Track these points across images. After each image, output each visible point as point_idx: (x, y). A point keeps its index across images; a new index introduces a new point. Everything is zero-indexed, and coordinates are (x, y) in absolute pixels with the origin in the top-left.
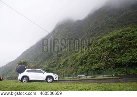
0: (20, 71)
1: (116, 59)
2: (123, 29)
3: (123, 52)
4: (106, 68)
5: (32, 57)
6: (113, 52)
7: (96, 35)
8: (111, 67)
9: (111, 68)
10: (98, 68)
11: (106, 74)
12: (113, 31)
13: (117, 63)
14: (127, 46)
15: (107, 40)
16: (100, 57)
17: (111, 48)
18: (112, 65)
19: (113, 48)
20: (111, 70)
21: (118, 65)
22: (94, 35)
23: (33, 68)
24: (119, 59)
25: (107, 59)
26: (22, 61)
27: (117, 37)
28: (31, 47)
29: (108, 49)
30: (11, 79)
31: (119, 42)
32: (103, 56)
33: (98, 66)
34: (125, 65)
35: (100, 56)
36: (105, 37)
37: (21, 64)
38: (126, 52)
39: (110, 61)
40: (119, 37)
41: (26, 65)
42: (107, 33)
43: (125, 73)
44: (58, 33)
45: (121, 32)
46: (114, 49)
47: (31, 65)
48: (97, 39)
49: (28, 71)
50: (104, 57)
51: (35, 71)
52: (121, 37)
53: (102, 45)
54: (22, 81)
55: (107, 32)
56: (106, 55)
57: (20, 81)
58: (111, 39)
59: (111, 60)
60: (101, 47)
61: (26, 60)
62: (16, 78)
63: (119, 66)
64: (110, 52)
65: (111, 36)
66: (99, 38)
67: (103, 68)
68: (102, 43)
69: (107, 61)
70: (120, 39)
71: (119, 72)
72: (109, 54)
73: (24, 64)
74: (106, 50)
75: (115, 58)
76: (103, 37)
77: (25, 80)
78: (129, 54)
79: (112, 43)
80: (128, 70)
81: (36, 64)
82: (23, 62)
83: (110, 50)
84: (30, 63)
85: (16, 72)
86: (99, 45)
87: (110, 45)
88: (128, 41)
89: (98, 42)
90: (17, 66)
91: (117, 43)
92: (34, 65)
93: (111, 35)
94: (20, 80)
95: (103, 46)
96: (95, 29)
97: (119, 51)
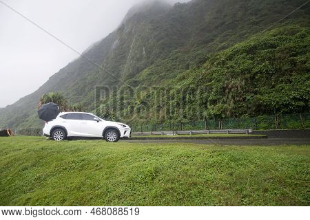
0: (48, 116)
1: (258, 96)
2: (281, 29)
3: (277, 81)
4: (236, 114)
5: (74, 86)
6: (252, 79)
7: (218, 39)
8: (246, 112)
9: (246, 116)
10: (218, 113)
11: (234, 128)
12: (257, 32)
13: (260, 106)
14: (285, 67)
15: (242, 54)
16: (224, 91)
17: (249, 71)
18: (250, 108)
19: (255, 70)
20: (245, 120)
21: (262, 110)
22: (212, 40)
23: (75, 109)
24: (266, 97)
25: (238, 94)
26: (51, 94)
27: (266, 45)
28: (70, 65)
29: (243, 72)
30: (28, 132)
31: (270, 59)
32: (231, 89)
33: (218, 111)
34: (278, 110)
35: (223, 88)
36: (237, 45)
37: (49, 100)
38: (282, 81)
39: (244, 99)
40: (269, 47)
41: (60, 104)
42: (242, 37)
43: (275, 128)
44: (130, 32)
45: (274, 36)
46: (257, 73)
47: (70, 104)
48: (219, 50)
49: (64, 117)
50: (233, 90)
51: (81, 117)
52: (273, 46)
53: (230, 63)
54: (51, 136)
55: (243, 34)
56: (237, 87)
57: (48, 138)
58: (251, 51)
59: (248, 98)
60: (228, 68)
61: (60, 92)
62: (39, 132)
63: (264, 112)
64: (246, 79)
65: (252, 44)
66: (224, 48)
67: (228, 113)
68: (230, 58)
69: (238, 99)
70: (271, 52)
71: (262, 125)
72: (243, 83)
73: (54, 102)
74: (238, 75)
75: (256, 93)
76: (233, 45)
77: (59, 136)
78: (287, 87)
79: (252, 59)
80: (282, 120)
81: (82, 103)
82: (53, 97)
83: (248, 76)
84: (68, 100)
85: (38, 118)
86: (224, 63)
87: (248, 64)
88: (291, 56)
89: (222, 55)
90: (39, 106)
91: (263, 60)
92: (76, 105)
93: (251, 41)
94: (47, 136)
95: (232, 67)
96: (217, 27)
97: (267, 78)
